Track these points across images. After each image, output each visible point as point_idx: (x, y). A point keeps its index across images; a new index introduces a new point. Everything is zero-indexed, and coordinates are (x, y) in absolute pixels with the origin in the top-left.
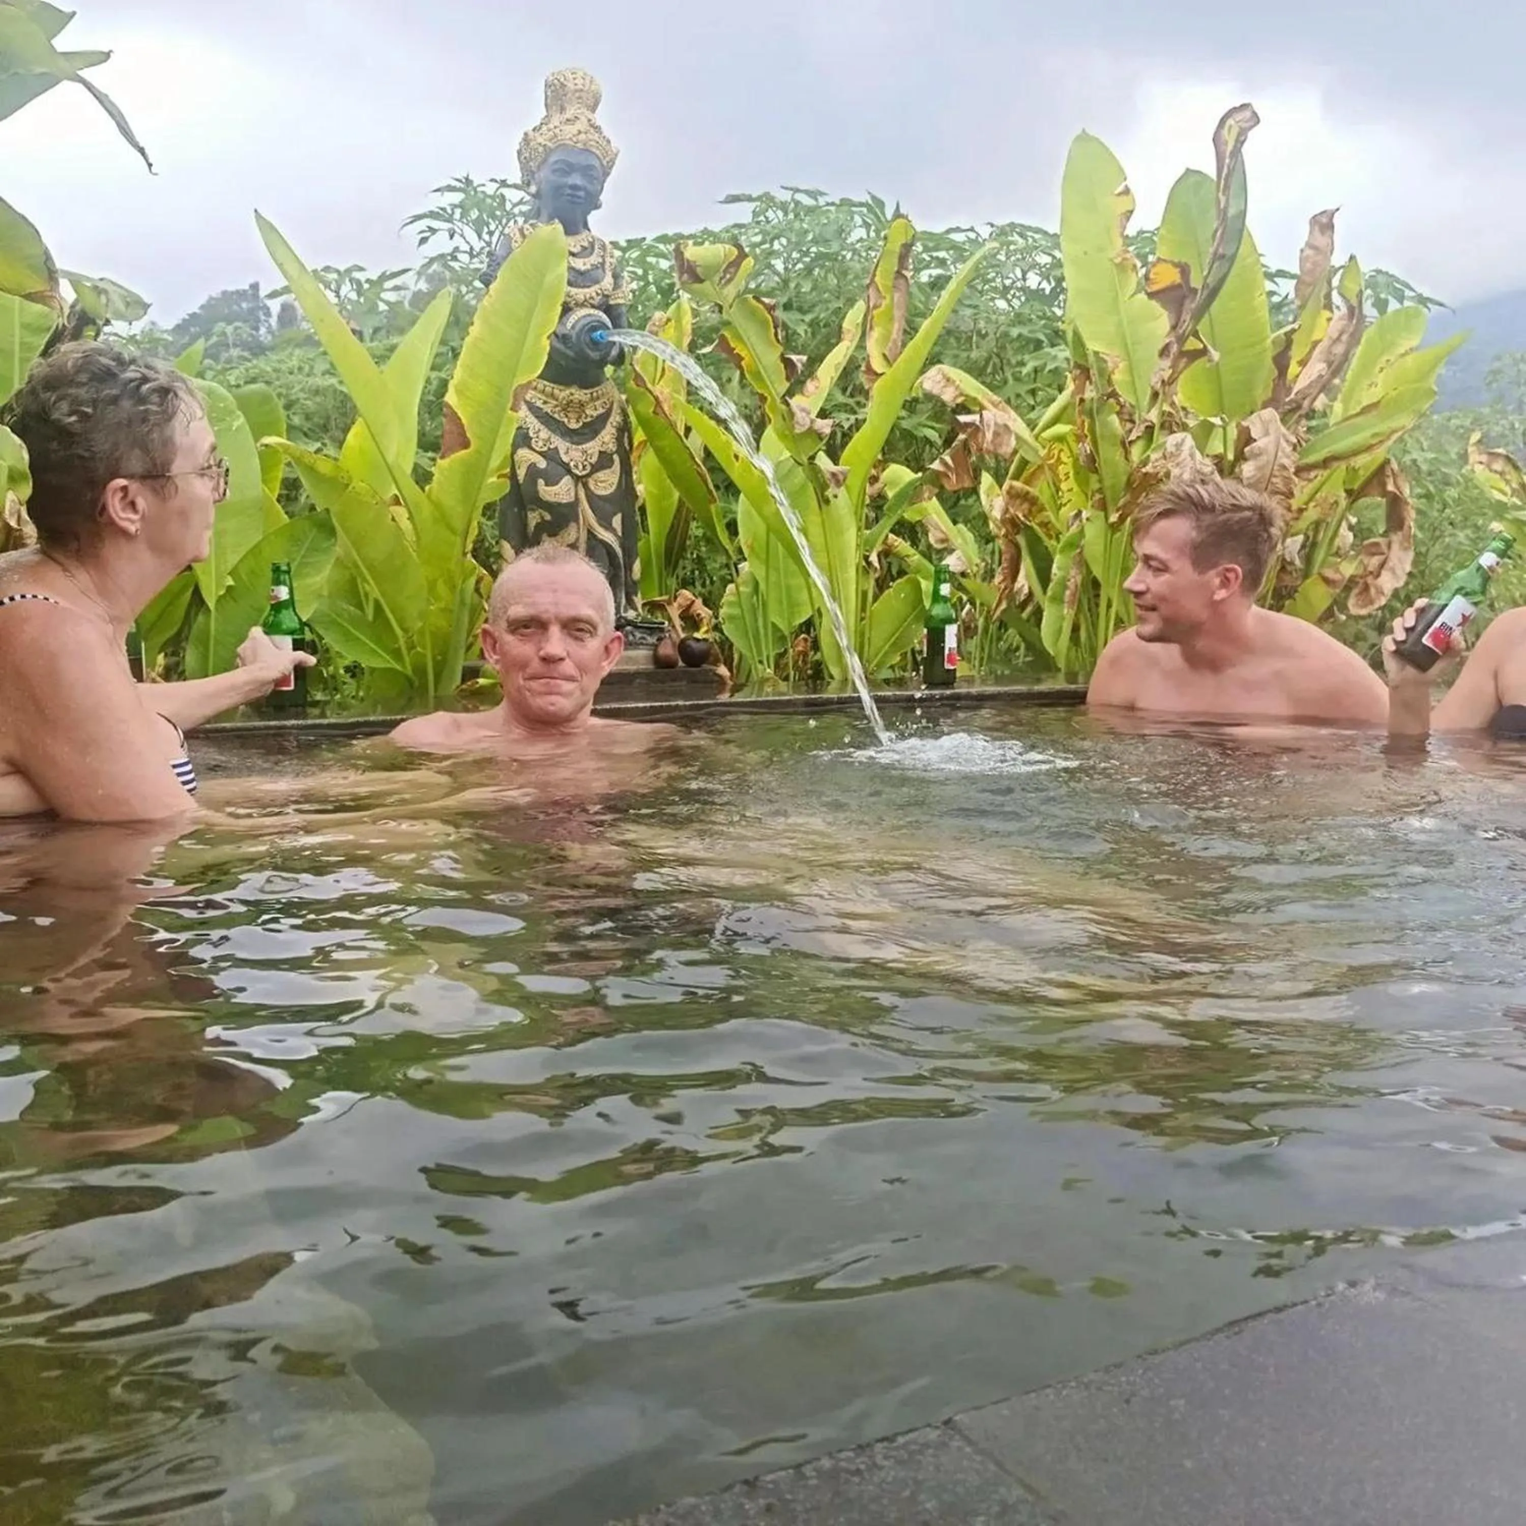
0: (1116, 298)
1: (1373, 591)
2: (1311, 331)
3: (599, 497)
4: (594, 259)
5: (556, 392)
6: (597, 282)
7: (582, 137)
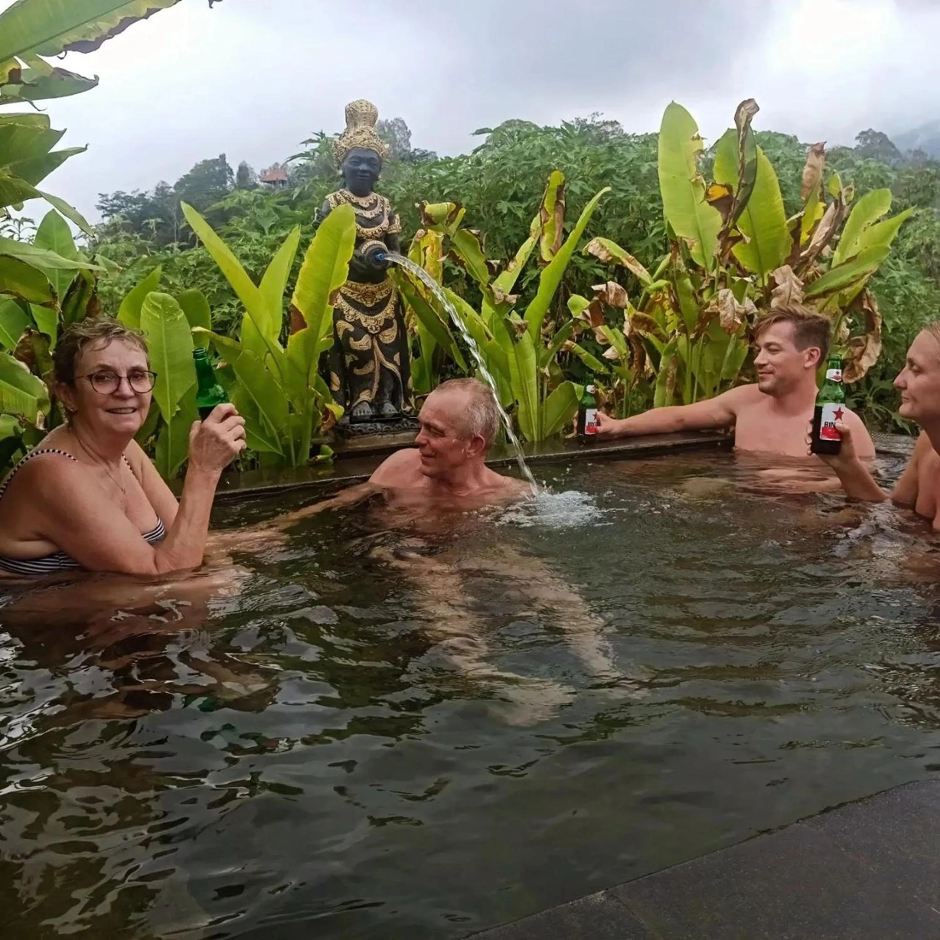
0: (693, 203)
1: (857, 368)
2: (813, 215)
3: (386, 345)
4: (377, 210)
5: (359, 287)
6: (379, 224)
7: (366, 142)
